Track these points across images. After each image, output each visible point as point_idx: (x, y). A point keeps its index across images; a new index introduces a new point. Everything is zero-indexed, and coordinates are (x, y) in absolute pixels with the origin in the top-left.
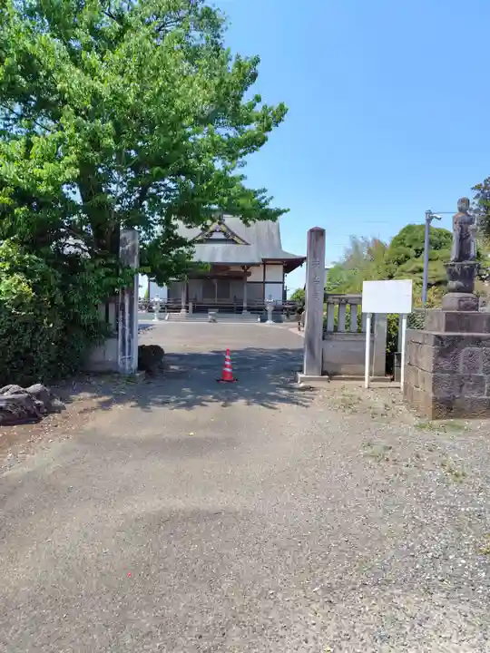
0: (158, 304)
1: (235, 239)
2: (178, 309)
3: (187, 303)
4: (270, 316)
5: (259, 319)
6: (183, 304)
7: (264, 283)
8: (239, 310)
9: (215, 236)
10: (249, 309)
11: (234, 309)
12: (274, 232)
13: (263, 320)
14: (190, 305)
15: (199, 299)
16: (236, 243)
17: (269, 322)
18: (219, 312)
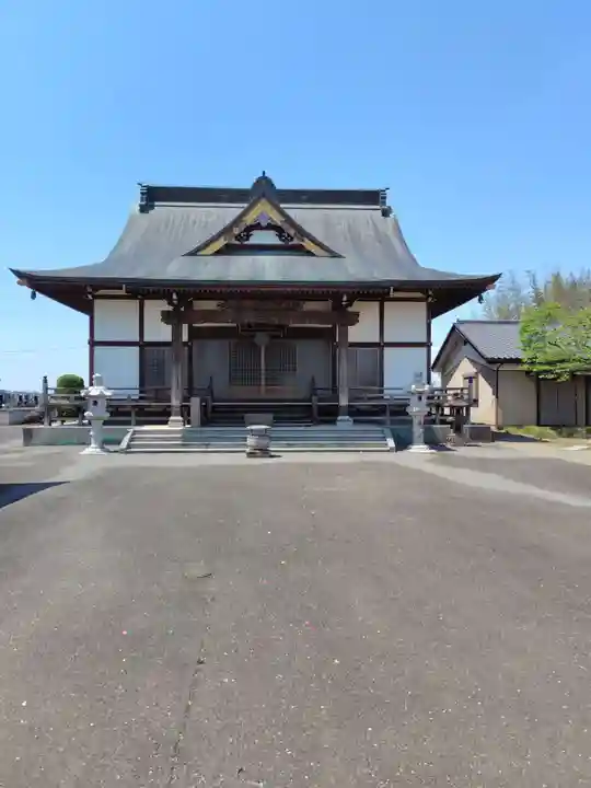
0: (102, 404)
1: (308, 244)
2: (162, 416)
3: (186, 399)
4: (418, 431)
5: (391, 443)
6: (175, 402)
7: (381, 345)
8: (328, 415)
9: (258, 238)
10: (354, 412)
11: (315, 412)
12: (390, 232)
13: (403, 443)
14: (195, 403)
15: (221, 386)
16: (309, 253)
17: (419, 449)
18: (278, 421)
